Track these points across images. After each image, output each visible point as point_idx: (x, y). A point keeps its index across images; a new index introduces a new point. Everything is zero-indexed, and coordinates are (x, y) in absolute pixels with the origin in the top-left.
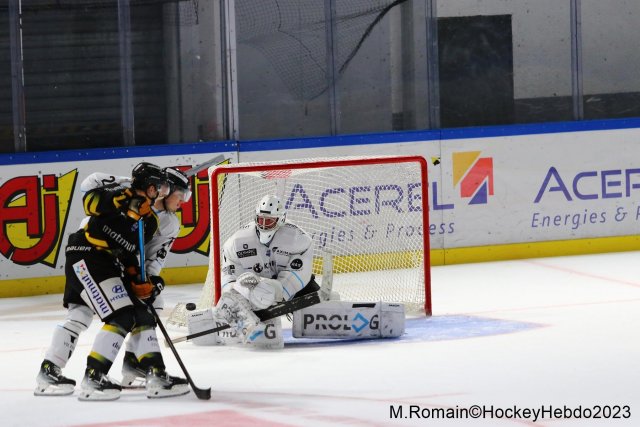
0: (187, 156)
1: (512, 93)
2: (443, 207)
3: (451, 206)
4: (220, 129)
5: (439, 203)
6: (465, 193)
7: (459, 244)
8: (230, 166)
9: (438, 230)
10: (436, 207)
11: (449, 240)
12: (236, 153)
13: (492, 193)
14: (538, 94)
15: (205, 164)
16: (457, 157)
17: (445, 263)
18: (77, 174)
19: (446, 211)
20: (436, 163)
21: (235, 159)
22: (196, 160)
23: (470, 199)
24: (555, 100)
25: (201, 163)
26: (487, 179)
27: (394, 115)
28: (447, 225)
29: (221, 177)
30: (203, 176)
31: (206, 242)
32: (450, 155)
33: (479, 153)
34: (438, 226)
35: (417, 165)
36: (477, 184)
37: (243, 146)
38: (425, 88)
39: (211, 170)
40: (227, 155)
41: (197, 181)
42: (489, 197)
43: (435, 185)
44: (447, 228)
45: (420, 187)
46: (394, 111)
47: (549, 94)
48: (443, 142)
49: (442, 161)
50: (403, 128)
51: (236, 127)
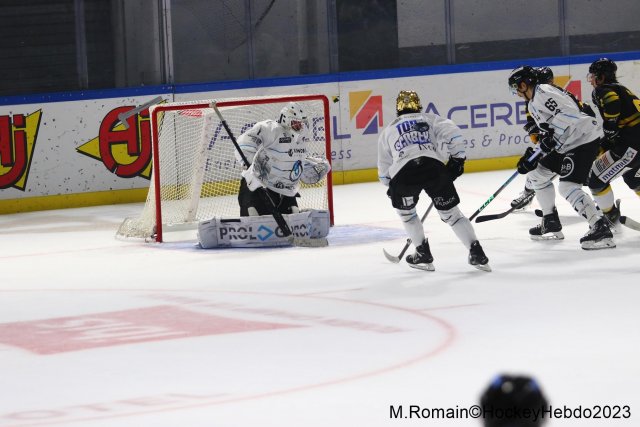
0: (131, 98)
1: (397, 43)
2: (342, 137)
3: (348, 136)
4: (158, 75)
5: (339, 134)
6: (359, 125)
7: (356, 167)
8: (166, 105)
9: (338, 156)
10: (336, 137)
11: (346, 164)
12: (171, 95)
13: (381, 125)
14: (418, 43)
15: (145, 105)
16: (352, 95)
17: (344, 182)
18: (41, 114)
19: (344, 141)
20: (336, 100)
21: (170, 99)
22: (139, 101)
23: (364, 129)
24: (432, 47)
25: (142, 103)
26: (377, 113)
27: (301, 62)
28: (346, 152)
29: (159, 114)
30: (145, 114)
31: (148, 168)
32: (346, 94)
33: (370, 92)
34: (338, 153)
35: (321, 102)
36: (370, 117)
37: (178, 88)
38: (325, 39)
39: (152, 109)
40: (164, 96)
41: (140, 119)
42: (379, 128)
43: (335, 118)
44: (345, 154)
45: (323, 120)
46: (301, 59)
47: (427, 43)
48: (341, 83)
49: (341, 99)
50: (308, 73)
51: (172, 73)
